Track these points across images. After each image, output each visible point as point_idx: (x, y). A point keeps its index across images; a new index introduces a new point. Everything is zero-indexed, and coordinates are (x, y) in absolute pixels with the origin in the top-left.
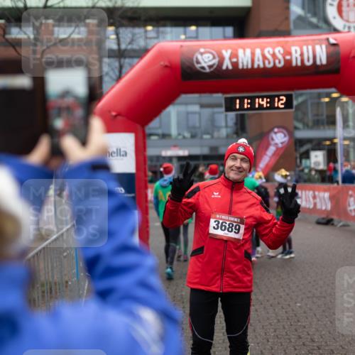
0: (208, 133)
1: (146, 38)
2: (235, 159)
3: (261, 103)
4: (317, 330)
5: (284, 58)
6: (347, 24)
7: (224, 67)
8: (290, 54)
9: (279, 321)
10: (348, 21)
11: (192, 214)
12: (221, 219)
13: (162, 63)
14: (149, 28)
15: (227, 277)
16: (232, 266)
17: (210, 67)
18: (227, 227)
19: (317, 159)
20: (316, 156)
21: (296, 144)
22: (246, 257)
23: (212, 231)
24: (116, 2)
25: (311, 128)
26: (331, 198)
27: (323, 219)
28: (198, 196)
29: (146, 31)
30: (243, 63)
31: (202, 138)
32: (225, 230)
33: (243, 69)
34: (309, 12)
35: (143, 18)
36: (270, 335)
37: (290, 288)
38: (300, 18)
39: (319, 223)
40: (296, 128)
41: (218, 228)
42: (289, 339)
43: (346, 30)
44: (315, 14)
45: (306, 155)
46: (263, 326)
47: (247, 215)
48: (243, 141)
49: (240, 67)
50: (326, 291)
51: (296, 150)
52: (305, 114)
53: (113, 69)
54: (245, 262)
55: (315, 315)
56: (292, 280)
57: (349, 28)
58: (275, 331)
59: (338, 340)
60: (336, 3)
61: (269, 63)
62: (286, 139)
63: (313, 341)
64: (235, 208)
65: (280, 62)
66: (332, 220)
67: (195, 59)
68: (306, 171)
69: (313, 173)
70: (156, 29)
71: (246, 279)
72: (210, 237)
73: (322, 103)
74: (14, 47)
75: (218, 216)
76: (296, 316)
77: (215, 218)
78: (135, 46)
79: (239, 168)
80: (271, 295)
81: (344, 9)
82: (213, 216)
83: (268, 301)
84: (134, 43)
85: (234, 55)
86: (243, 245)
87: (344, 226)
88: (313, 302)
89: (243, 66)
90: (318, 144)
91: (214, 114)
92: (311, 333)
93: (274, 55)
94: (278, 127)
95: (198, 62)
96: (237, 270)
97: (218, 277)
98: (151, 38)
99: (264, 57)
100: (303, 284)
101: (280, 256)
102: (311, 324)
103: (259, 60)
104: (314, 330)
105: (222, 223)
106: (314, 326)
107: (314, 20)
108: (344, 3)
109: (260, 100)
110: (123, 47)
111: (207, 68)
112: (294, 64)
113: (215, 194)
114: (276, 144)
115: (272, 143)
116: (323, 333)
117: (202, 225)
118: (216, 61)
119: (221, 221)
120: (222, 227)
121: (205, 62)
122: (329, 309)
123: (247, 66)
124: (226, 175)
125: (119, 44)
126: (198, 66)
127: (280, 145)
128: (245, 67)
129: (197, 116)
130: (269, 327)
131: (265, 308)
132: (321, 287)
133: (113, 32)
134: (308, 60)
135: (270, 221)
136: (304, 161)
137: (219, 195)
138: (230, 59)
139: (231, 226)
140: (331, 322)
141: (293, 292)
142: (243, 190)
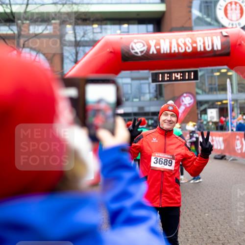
0: (136, 98)
1: (94, 33)
2: (167, 115)
3: (177, 76)
4: (221, 232)
5: (192, 45)
6: (231, 22)
7: (151, 52)
8: (196, 42)
9: (194, 227)
10: (231, 20)
11: (138, 154)
12: (159, 156)
13: (108, 50)
14: (95, 26)
15: (165, 196)
16: (167, 189)
17: (142, 52)
18: (164, 161)
19: (212, 114)
20: (211, 113)
21: (197, 104)
22: (176, 182)
23: (153, 165)
24: (73, 8)
25: (208, 93)
26: (224, 141)
27: (219, 155)
28: (142, 141)
29: (93, 28)
30: (164, 49)
31: (133, 101)
32: (162, 164)
33: (164, 53)
34: (205, 14)
35: (92, 19)
36: (189, 236)
37: (200, 204)
38: (198, 18)
39: (216, 158)
40: (197, 93)
41: (157, 163)
42: (202, 239)
43: (231, 26)
44: (208, 16)
45: (205, 112)
46: (184, 230)
47: (177, 153)
48: (171, 102)
49: (162, 52)
50: (225, 205)
51: (198, 108)
52: (203, 84)
53: (72, 55)
54: (176, 186)
55: (219, 222)
56: (200, 198)
57: (232, 25)
58: (192, 233)
59: (236, 239)
60: (223, 9)
61: (182, 49)
62: (192, 101)
63: (218, 239)
64: (169, 148)
65: (189, 49)
66: (225, 156)
67: (131, 47)
68: (205, 123)
69: (211, 124)
70: (100, 26)
71: (177, 197)
72: (152, 170)
73: (215, 76)
74: (4, 40)
75: (157, 155)
76: (205, 222)
77: (155, 156)
78: (86, 39)
79: (170, 121)
80: (188, 208)
81: (229, 11)
82: (153, 154)
83: (186, 213)
84: (86, 36)
85: (158, 44)
86: (174, 174)
87: (233, 160)
88: (217, 213)
89: (164, 51)
90: (212, 104)
91: (141, 84)
92: (217, 234)
93: (185, 44)
94: (186, 93)
95: (133, 49)
96: (171, 191)
97: (158, 197)
98: (97, 33)
99: (179, 45)
100: (208, 201)
101: (192, 181)
102: (216, 228)
103: (175, 47)
104: (218, 232)
105: (160, 159)
106: (218, 230)
107: (208, 20)
108: (229, 8)
109: (176, 74)
110: (78, 39)
111: (139, 53)
112: (199, 50)
113: (154, 139)
114: (185, 105)
115: (183, 103)
116: (225, 234)
117: (146, 161)
118: (145, 48)
119: (159, 158)
120: (160, 162)
121: (138, 49)
122: (228, 217)
123: (167, 51)
124: (161, 126)
125: (75, 37)
126: (133, 52)
127: (188, 106)
128: (165, 52)
129: (129, 86)
130: (188, 230)
131: (184, 217)
132: (221, 202)
133: (72, 29)
134: (209, 47)
135: (192, 157)
136: (203, 116)
137: (156, 140)
138: (155, 46)
139: (166, 161)
140: (230, 227)
141: (202, 206)
142: (173, 136)
